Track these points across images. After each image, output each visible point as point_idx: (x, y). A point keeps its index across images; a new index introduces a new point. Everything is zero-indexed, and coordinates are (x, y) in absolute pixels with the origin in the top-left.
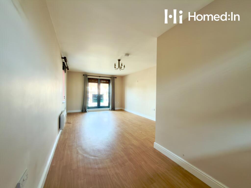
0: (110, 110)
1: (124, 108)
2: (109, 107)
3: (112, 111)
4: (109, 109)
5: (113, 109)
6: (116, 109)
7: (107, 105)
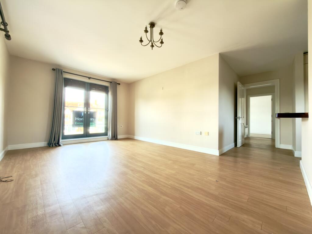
0: (108, 140)
1: (133, 134)
2: (106, 134)
3: (112, 141)
4: (106, 139)
5: (115, 137)
6: (119, 137)
7: (103, 131)
